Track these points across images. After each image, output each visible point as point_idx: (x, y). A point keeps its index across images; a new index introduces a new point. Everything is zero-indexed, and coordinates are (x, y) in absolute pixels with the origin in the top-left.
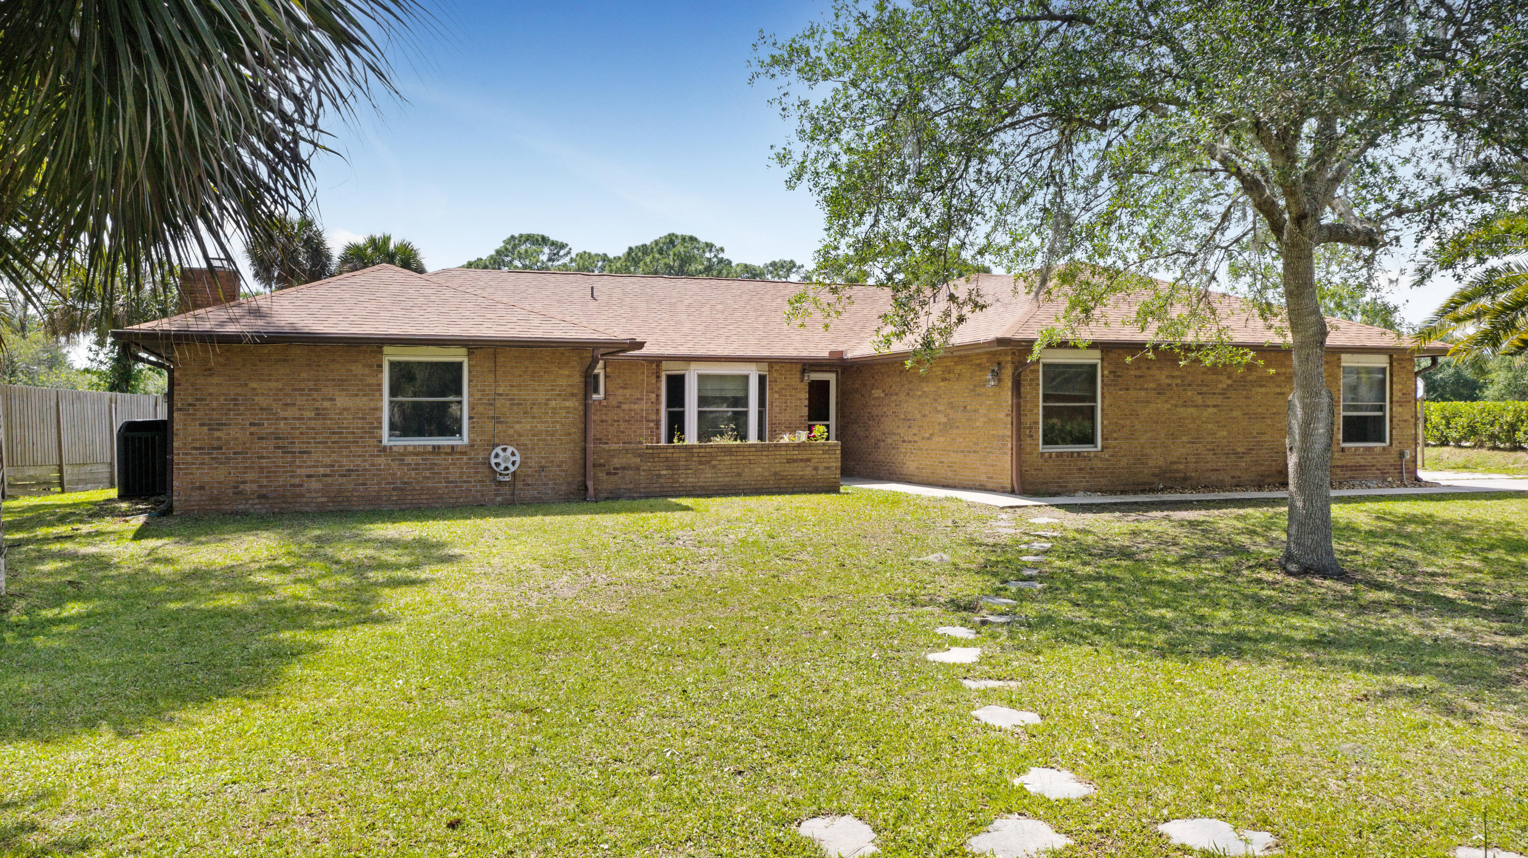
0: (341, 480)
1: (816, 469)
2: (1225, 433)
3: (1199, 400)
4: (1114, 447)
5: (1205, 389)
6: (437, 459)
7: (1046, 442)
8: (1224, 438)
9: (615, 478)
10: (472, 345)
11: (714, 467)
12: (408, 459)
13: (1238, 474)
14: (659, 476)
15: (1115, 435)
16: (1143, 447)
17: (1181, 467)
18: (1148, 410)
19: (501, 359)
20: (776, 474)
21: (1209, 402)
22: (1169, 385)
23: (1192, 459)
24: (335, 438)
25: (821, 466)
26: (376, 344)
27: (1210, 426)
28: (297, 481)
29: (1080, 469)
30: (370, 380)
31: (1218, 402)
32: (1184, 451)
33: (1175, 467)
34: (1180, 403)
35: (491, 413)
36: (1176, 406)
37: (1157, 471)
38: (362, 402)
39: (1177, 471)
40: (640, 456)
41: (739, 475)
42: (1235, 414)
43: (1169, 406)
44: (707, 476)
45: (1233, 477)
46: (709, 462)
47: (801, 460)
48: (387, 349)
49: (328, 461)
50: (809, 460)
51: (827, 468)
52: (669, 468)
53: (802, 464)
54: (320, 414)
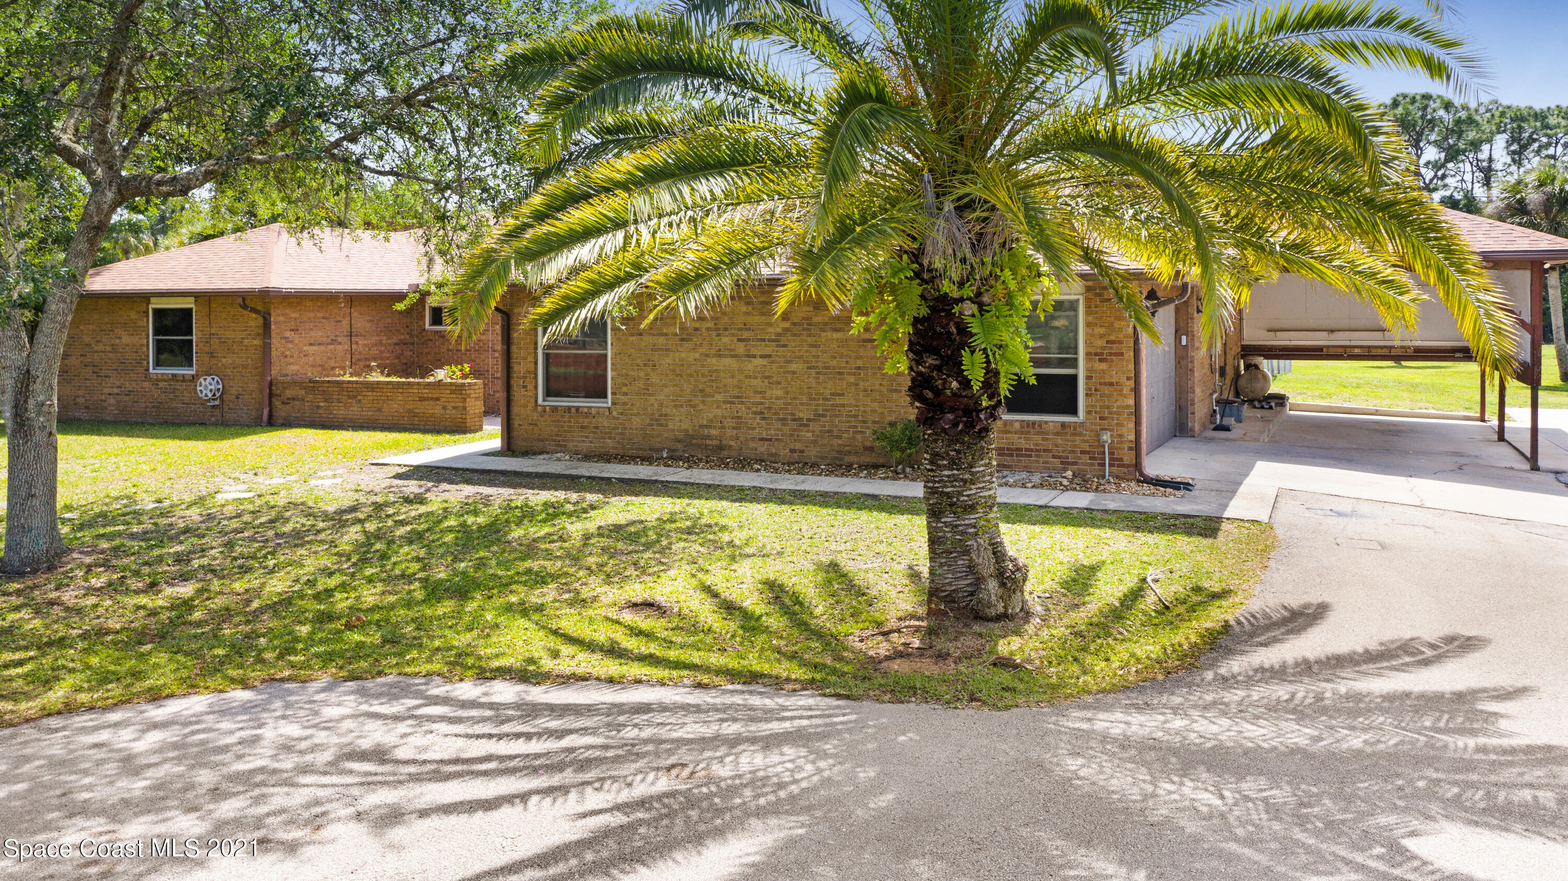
0: (126, 398)
1: (444, 408)
2: (779, 393)
3: (741, 348)
4: (624, 404)
5: (746, 335)
6: (178, 386)
7: (549, 393)
8: (777, 398)
9: (288, 407)
10: (198, 295)
11: (360, 401)
12: (161, 384)
13: (798, 446)
14: (318, 407)
15: (625, 389)
16: (661, 405)
17: (714, 432)
18: (668, 361)
19: (213, 305)
20: (410, 411)
21: (754, 351)
22: (696, 329)
23: (729, 423)
24: (122, 367)
25: (449, 406)
26: (144, 297)
27: (754, 382)
28: (103, 397)
29: (582, 427)
30: (140, 323)
31: (768, 351)
32: (719, 412)
33: (706, 431)
34: (713, 352)
35: (207, 349)
36: (707, 355)
37: (681, 435)
38: (135, 340)
39: (709, 437)
40: (305, 388)
41: (379, 410)
42: (793, 367)
43: (697, 356)
44: (354, 410)
45: (792, 451)
46: (355, 397)
47: (432, 399)
48: (153, 300)
49: (118, 383)
50: (438, 399)
51: (454, 408)
52: (326, 401)
53: (432, 403)
54: (114, 349)
